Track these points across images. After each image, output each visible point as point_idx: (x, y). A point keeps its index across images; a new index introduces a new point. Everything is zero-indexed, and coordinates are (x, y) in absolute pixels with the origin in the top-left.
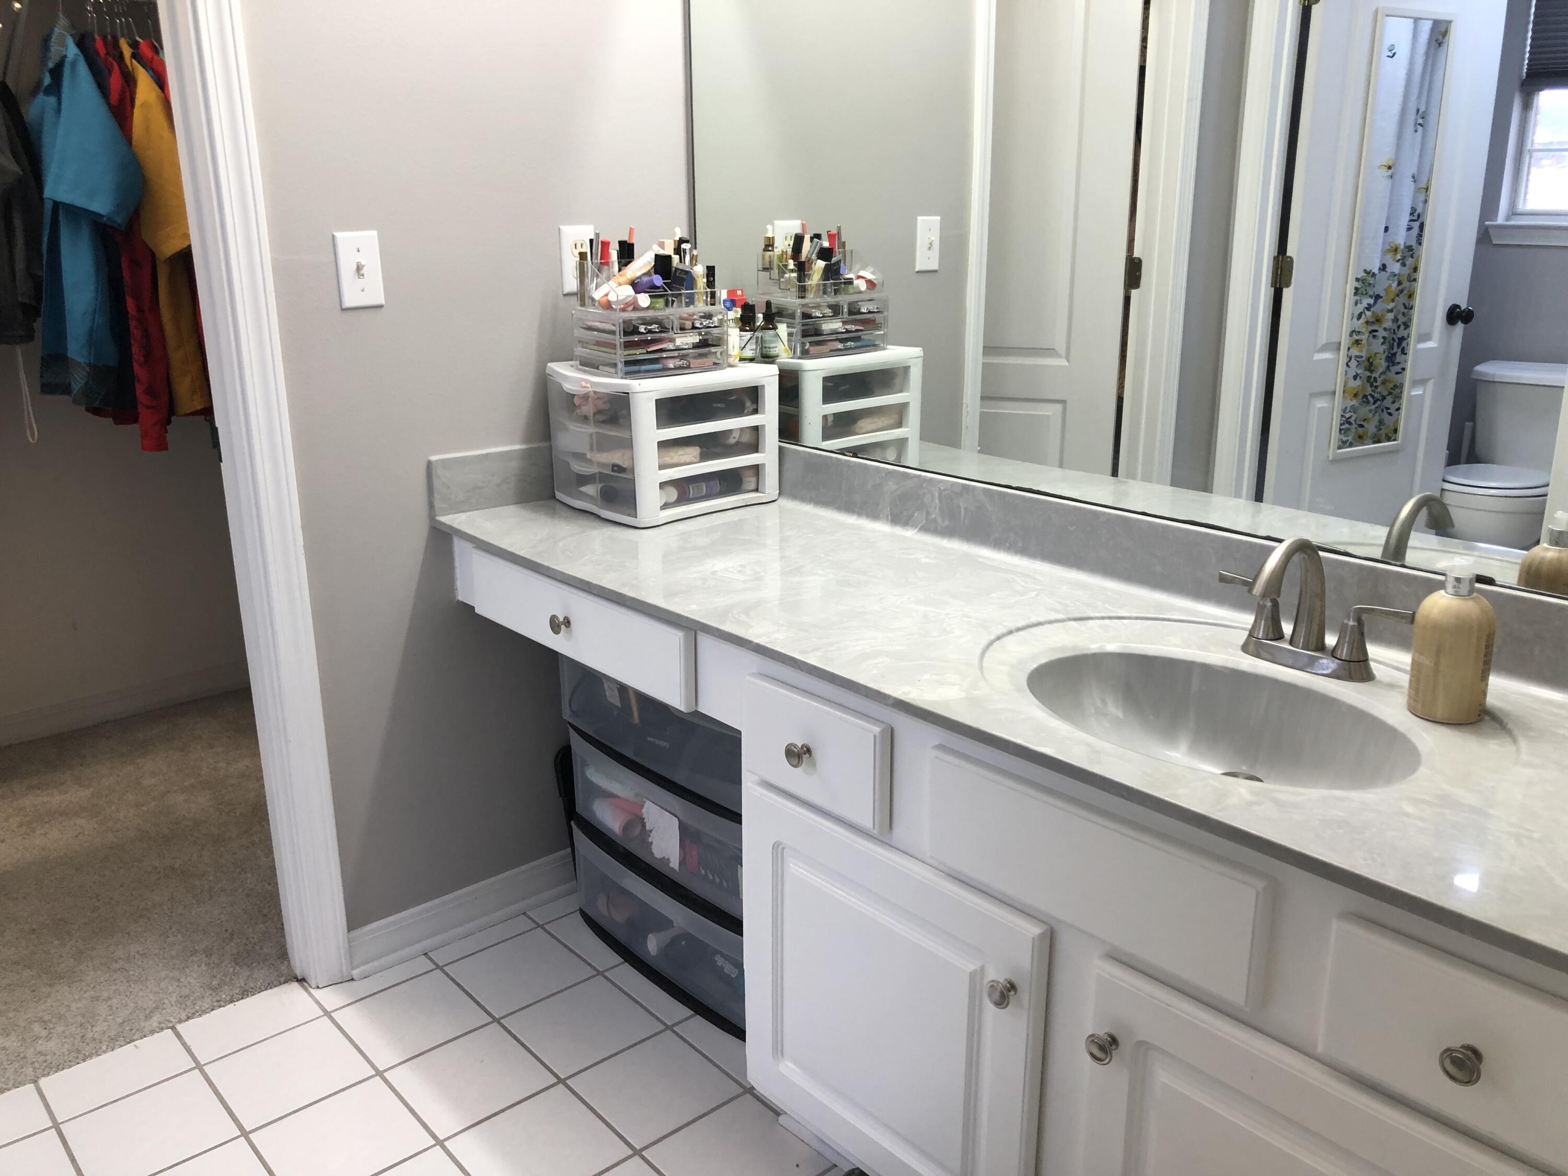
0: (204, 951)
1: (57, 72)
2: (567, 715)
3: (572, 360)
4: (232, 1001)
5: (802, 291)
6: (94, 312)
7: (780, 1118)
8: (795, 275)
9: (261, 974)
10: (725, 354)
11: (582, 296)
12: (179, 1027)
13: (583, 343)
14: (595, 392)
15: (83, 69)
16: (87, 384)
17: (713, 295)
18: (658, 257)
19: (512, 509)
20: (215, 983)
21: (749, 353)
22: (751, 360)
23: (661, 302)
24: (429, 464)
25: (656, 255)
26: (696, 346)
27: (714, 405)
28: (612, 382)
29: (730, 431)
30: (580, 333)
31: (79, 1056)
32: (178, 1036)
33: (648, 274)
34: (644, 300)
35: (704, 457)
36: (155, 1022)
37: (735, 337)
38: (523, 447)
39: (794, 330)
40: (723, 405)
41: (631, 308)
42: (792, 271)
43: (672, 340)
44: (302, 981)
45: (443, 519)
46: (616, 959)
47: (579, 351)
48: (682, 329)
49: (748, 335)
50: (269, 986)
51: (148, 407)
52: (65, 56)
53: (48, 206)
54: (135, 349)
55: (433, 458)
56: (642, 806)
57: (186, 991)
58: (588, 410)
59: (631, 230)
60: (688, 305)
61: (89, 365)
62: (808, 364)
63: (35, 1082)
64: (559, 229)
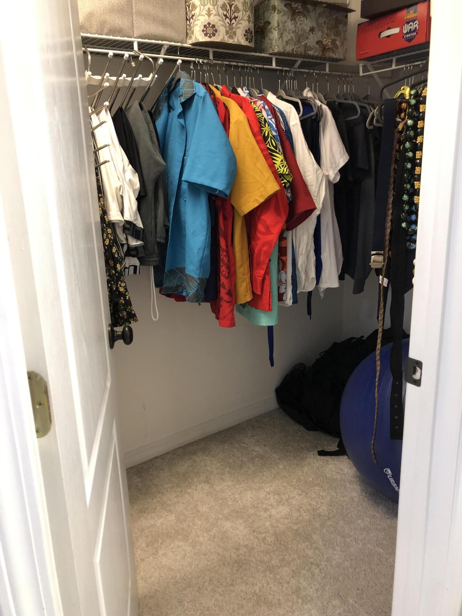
61: (199, 279)
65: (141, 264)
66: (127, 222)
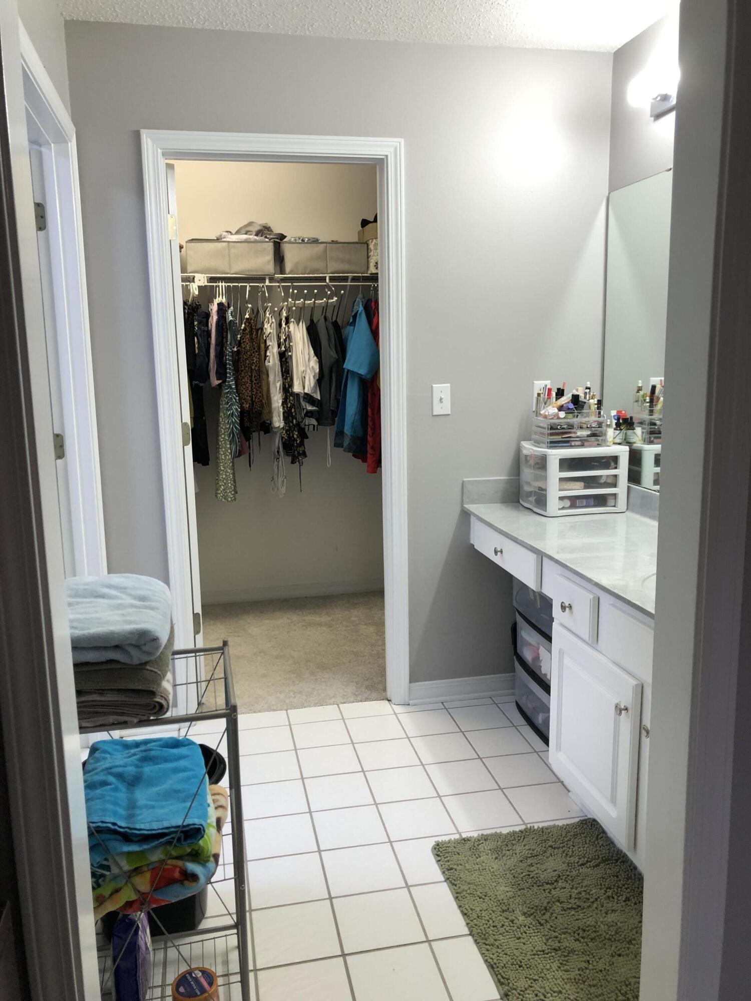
0: (356, 682)
1: (355, 317)
2: (515, 604)
3: (530, 440)
4: (361, 701)
5: (651, 412)
6: (356, 414)
7: (570, 793)
8: (648, 404)
9: (374, 695)
10: (605, 441)
11: (537, 413)
12: (341, 706)
13: (536, 433)
14: (535, 455)
15: (364, 316)
16: (349, 443)
17: (600, 413)
18: (573, 396)
19: (499, 505)
20: (357, 693)
21: (618, 441)
22: (619, 444)
23: (570, 416)
24: (463, 481)
25: (573, 395)
26: (588, 436)
27: (593, 463)
28: (543, 450)
29: (601, 476)
30: (535, 429)
31: (303, 706)
32: (339, 708)
33: (568, 402)
34: (562, 414)
35: (586, 487)
36: (332, 701)
37: (611, 433)
38: (507, 478)
39: (645, 431)
40: (598, 464)
41: (556, 418)
42: (648, 402)
43: (575, 433)
44: (389, 701)
45: (465, 506)
46: (524, 722)
47: (534, 437)
48: (581, 428)
49: (618, 432)
50: (376, 700)
51: (371, 455)
52: (358, 311)
53: (346, 371)
54: (369, 429)
55: (465, 479)
56: (539, 649)
57: (345, 694)
58: (532, 462)
59: (564, 383)
60: (585, 417)
61: (351, 436)
62: (647, 447)
63: (287, 710)
64: (533, 383)
65: (319, 424)
66: (306, 394)
